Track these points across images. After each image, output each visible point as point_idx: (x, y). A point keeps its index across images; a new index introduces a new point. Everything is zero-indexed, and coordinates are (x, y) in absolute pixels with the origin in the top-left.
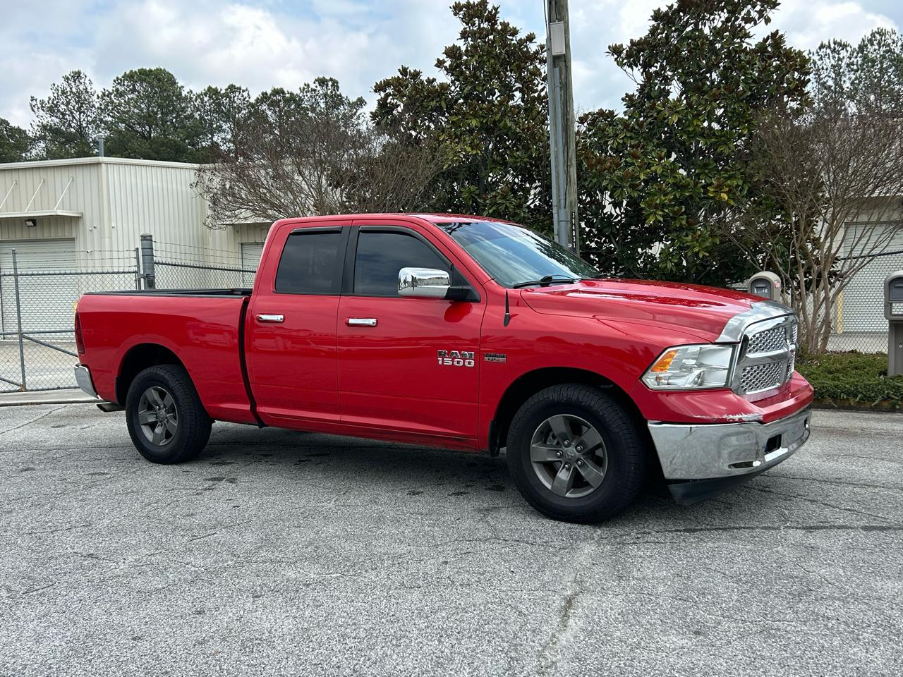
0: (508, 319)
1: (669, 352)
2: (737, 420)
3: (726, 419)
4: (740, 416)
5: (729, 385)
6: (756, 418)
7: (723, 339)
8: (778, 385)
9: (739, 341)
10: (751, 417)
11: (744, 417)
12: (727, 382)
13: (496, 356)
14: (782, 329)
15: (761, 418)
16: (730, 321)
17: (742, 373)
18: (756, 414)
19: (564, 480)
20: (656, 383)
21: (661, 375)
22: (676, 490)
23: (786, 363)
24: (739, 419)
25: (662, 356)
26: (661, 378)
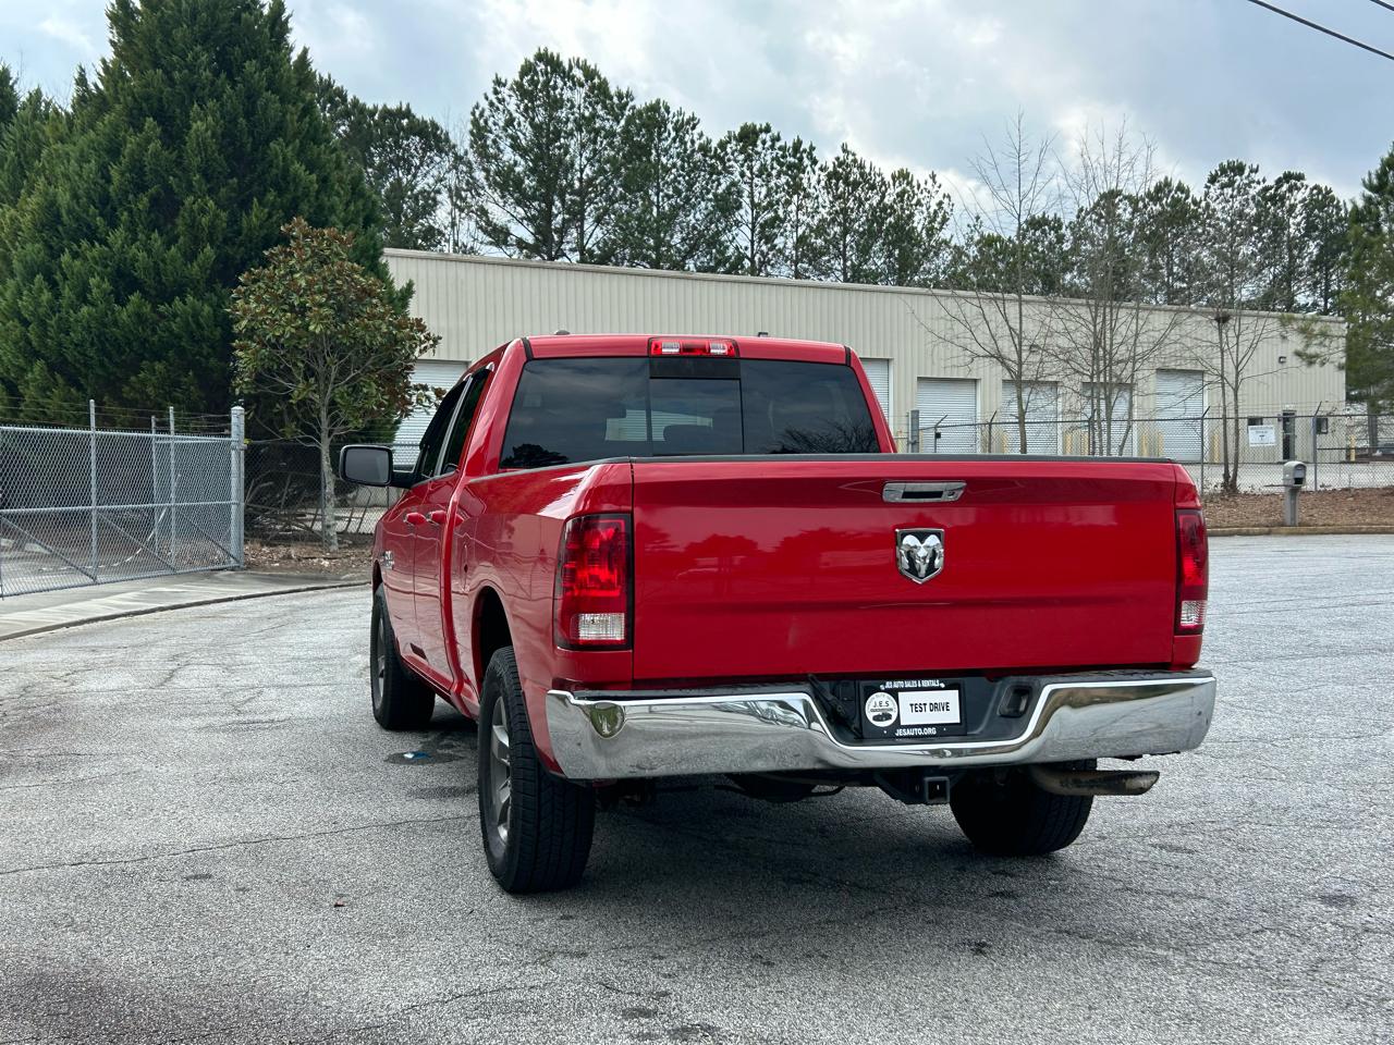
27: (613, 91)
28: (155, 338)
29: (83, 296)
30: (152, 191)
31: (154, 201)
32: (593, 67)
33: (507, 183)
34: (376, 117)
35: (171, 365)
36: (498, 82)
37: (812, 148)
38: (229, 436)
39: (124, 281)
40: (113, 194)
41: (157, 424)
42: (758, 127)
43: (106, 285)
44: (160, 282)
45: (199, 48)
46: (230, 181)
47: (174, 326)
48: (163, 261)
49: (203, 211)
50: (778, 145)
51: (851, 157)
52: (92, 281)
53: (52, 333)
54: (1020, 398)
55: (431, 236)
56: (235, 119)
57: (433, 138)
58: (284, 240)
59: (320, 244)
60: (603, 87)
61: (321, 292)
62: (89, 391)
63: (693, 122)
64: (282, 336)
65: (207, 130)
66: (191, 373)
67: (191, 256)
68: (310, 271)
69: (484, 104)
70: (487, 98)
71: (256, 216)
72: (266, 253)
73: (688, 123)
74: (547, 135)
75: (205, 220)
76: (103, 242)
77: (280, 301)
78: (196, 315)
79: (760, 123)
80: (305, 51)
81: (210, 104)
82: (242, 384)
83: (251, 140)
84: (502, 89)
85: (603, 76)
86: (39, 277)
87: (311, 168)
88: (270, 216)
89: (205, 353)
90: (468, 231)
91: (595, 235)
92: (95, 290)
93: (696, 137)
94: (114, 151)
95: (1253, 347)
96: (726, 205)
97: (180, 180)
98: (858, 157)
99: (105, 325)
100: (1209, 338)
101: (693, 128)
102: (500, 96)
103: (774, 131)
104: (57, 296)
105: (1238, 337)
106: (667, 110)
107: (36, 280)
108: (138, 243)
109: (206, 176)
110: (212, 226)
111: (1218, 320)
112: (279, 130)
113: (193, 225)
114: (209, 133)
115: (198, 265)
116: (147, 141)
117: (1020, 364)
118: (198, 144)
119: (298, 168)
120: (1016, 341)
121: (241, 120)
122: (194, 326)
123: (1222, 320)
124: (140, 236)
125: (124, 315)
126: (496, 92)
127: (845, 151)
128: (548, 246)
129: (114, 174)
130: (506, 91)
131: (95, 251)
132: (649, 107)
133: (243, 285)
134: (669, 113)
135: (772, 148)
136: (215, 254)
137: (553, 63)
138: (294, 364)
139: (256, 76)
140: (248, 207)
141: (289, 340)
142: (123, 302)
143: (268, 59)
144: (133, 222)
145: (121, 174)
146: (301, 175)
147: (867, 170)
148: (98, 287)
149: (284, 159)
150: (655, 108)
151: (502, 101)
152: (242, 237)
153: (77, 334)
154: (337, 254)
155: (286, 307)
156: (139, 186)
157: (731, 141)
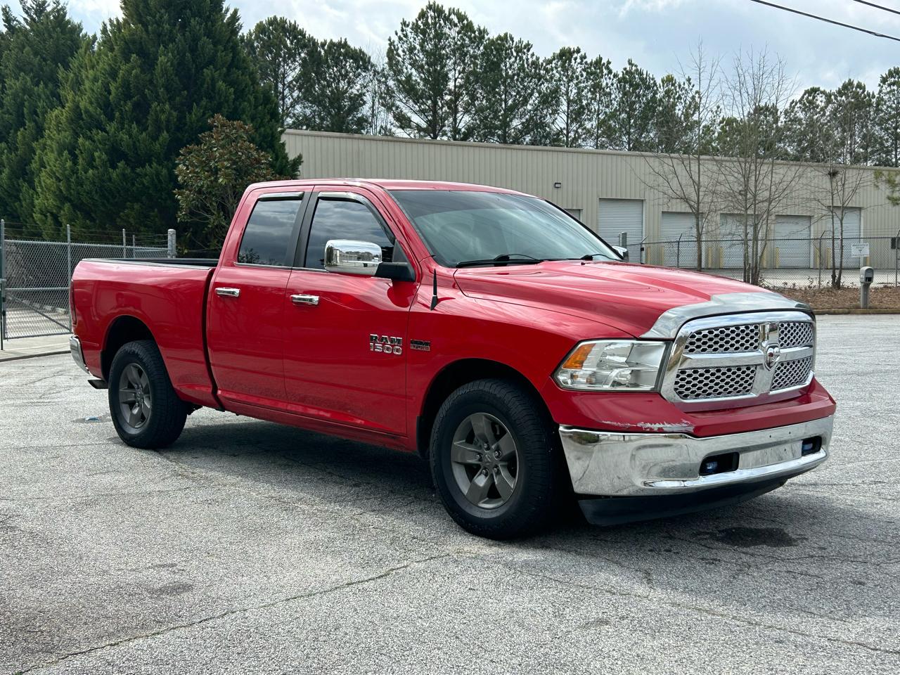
0: (436, 301)
1: (582, 346)
2: (656, 429)
3: (641, 428)
4: (661, 426)
5: (658, 389)
6: (683, 429)
7: (651, 334)
8: (752, 395)
9: (673, 337)
10: (676, 427)
11: (667, 427)
12: (656, 386)
13: (421, 343)
14: (756, 327)
15: (691, 429)
16: (666, 314)
17: (678, 376)
18: (684, 425)
19: (479, 487)
20: (569, 381)
21: (577, 373)
22: (587, 507)
23: (763, 369)
24: (659, 429)
25: (576, 350)
26: (577, 376)
27: (476, 27)
28: (134, 188)
29: (91, 163)
30: (134, 99)
31: (137, 106)
32: (463, 13)
33: (409, 88)
34: (326, 47)
35: (144, 205)
36: (404, 24)
37: (609, 63)
38: (167, 247)
39: (115, 154)
40: (111, 101)
41: (136, 240)
42: (572, 50)
43: (104, 156)
44: (137, 153)
45: (163, 11)
46: (183, 93)
47: (145, 181)
48: (138, 141)
49: (163, 111)
50: (585, 61)
51: (634, 68)
52: (96, 154)
53: (73, 186)
54: (698, 225)
55: (362, 122)
56: (184, 54)
57: (361, 60)
58: (210, 128)
59: (231, 131)
60: (470, 25)
61: (228, 160)
62: (97, 221)
63: (528, 47)
64: (202, 186)
65: (168, 61)
66: (156, 210)
67: (155, 138)
68: (223, 147)
69: (395, 39)
70: (397, 34)
71: (195, 114)
72: (200, 136)
73: (525, 47)
74: (436, 58)
75: (163, 117)
76: (104, 130)
77: (204, 164)
78: (158, 174)
79: (573, 47)
80: (236, 11)
81: (171, 45)
82: (181, 216)
83: (194, 66)
84: (407, 29)
85: (469, 19)
86: (66, 152)
87: (231, 84)
88: (204, 114)
89: (163, 197)
90: (385, 119)
91: (464, 121)
92: (97, 160)
93: (529, 57)
94: (113, 74)
95: (854, 191)
96: (550, 100)
97: (152, 92)
98: (639, 68)
99: (104, 181)
100: (824, 186)
101: (528, 50)
102: (405, 33)
103: (582, 53)
104: (75, 163)
105: (844, 185)
106: (512, 39)
107: (64, 154)
108: (124, 131)
109: (167, 89)
110: (168, 121)
111: (830, 174)
112: (212, 61)
113: (157, 120)
114: (169, 64)
115: (160, 144)
116: (131, 69)
117: (698, 203)
118: (162, 70)
119: (221, 84)
120: (696, 187)
121: (188, 54)
122: (156, 180)
123: (833, 174)
124: (126, 126)
125: (114, 174)
126: (402, 30)
127: (630, 63)
128: (433, 128)
129: (112, 88)
130: (409, 30)
131: (99, 135)
132: (499, 38)
133: (182, 155)
134: (513, 41)
135: (581, 63)
136: (170, 136)
137: (438, 11)
138: (211, 204)
139: (198, 27)
140: (190, 109)
141: (207, 189)
142: (114, 167)
143: (209, 17)
144: (122, 118)
145: (117, 89)
146: (224, 89)
147: (645, 76)
148: (99, 157)
149: (213, 79)
150: (504, 39)
151: (406, 36)
152: (186, 127)
153: (87, 187)
154: (241, 137)
155: (207, 169)
156: (127, 96)
157: (554, 59)
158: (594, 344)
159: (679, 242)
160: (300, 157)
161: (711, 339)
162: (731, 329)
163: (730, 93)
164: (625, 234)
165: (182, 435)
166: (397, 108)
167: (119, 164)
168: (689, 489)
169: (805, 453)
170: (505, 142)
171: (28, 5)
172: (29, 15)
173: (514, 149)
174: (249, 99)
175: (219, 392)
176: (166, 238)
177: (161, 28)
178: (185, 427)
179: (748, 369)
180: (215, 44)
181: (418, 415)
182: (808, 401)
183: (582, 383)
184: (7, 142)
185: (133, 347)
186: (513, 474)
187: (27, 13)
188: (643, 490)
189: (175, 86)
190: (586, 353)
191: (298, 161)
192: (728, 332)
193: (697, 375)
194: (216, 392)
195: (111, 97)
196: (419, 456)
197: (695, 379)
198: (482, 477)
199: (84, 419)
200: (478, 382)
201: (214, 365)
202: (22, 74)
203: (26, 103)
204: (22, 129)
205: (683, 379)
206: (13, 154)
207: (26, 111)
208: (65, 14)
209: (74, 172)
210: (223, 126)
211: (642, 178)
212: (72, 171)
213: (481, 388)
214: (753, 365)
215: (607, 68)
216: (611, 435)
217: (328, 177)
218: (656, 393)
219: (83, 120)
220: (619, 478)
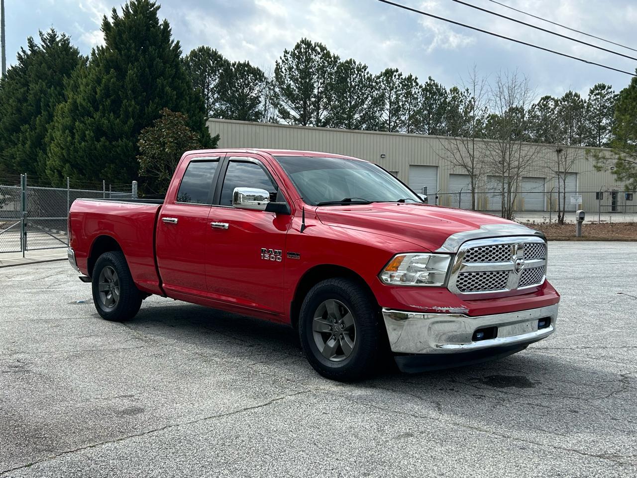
0: (304, 227)
1: (397, 257)
2: (444, 311)
3: (435, 310)
4: (448, 309)
5: (446, 285)
6: (462, 311)
7: (442, 249)
8: (506, 290)
9: (456, 252)
10: (457, 310)
11: (451, 309)
12: (445, 283)
13: (294, 254)
14: (509, 246)
15: (467, 311)
16: (451, 237)
17: (459, 277)
18: (462, 308)
19: (331, 347)
20: (389, 280)
21: (394, 275)
22: (400, 361)
23: (513, 273)
24: (446, 311)
25: (393, 259)
26: (394, 276)
27: (332, 55)
28: (111, 155)
29: (83, 138)
30: (112, 97)
31: (113, 102)
32: (324, 46)
33: (288, 93)
34: (236, 66)
35: (117, 165)
36: (286, 52)
37: (416, 78)
38: (131, 192)
39: (99, 132)
40: (97, 99)
41: (112, 187)
42: (393, 70)
43: (92, 134)
44: (113, 133)
45: (131, 41)
46: (143, 94)
47: (118, 150)
48: (114, 124)
49: (130, 105)
50: (401, 77)
51: (432, 82)
52: (87, 132)
53: (72, 153)
54: (472, 182)
55: (258, 115)
56: (145, 69)
57: (258, 74)
58: (161, 117)
59: (174, 119)
60: (328, 53)
61: (172, 137)
62: (87, 176)
63: (365, 68)
64: (155, 154)
66: (125, 169)
67: (125, 123)
68: (169, 129)
69: (280, 61)
70: (281, 58)
71: (151, 108)
72: (154, 121)
73: (363, 68)
74: (306, 74)
75: (130, 109)
76: (92, 117)
77: (156, 140)
78: (126, 146)
79: (394, 68)
80: (178, 42)
81: (136, 64)
82: (141, 173)
83: (151, 77)
84: (287, 55)
85: (328, 50)
87: (174, 89)
88: (157, 107)
89: (130, 161)
90: (273, 112)
91: (324, 114)
92: (87, 136)
93: (365, 74)
94: (99, 81)
95: (572, 162)
96: (378, 102)
97: (123, 93)
98: (436, 82)
99: (91, 150)
100: (553, 159)
101: (365, 70)
102: (286, 58)
103: (399, 72)
104: (73, 138)
105: (566, 158)
106: (355, 63)
107: (66, 132)
108: (105, 118)
109: (133, 91)
110: (133, 112)
111: (557, 151)
112: (162, 74)
113: (126, 111)
114: (135, 75)
115: (128, 127)
116: (110, 78)
117: (473, 169)
118: (130, 79)
119: (168, 89)
120: (472, 158)
121: (147, 69)
122: (125, 150)
123: (559, 151)
124: (106, 115)
125: (98, 145)
126: (285, 56)
127: (430, 79)
128: (304, 119)
129: (98, 91)
130: (289, 56)
131: (89, 120)
132: (347, 62)
133: (142, 134)
134: (355, 64)
135: (399, 79)
136: (134, 122)
137: (308, 44)
138: (160, 165)
139: (153, 52)
140: (148, 104)
141: (158, 155)
142: (98, 141)
143: (161, 46)
144: (104, 109)
145: (101, 91)
146: (170, 92)
147: (439, 87)
148: (89, 135)
149: (163, 85)
150: (350, 62)
151: (287, 60)
152: (145, 116)
153: (81, 153)
154: (180, 123)
155: (158, 143)
156: (107, 96)
157: (381, 76)
158: (405, 256)
159: (460, 193)
160: (218, 136)
161: (480, 254)
162: (493, 247)
163: (494, 99)
164: (426, 187)
165: (139, 312)
166: (281, 105)
167: (102, 139)
168: (466, 350)
169: (540, 328)
170: (350, 128)
171: (45, 37)
172: (45, 43)
173: (355, 133)
174: (186, 98)
175: (164, 285)
176: (131, 186)
177: (130, 53)
178: (141, 307)
179: (504, 273)
180: (164, 63)
181: (291, 301)
182: (542, 294)
183: (397, 281)
184: (30, 124)
185: (108, 255)
186: (352, 339)
187: (44, 42)
188: (436, 350)
189: (138, 89)
190: (400, 261)
191: (217, 138)
192: (491, 249)
193: (471, 277)
194: (162, 285)
195: (97, 96)
196: (292, 327)
197: (470, 279)
198: (333, 340)
199: (76, 302)
200: (330, 280)
201: (160, 267)
202: (40, 81)
203: (42, 99)
204: (39, 116)
205: (462, 279)
206: (33, 132)
207: (42, 104)
208: (69, 43)
209: (72, 143)
210: (169, 115)
211: (437, 152)
212: (71, 143)
213: (332, 284)
214: (507, 271)
215: (415, 82)
216: (416, 315)
217: (236, 148)
218: (444, 288)
219: (79, 110)
220: (421, 342)
